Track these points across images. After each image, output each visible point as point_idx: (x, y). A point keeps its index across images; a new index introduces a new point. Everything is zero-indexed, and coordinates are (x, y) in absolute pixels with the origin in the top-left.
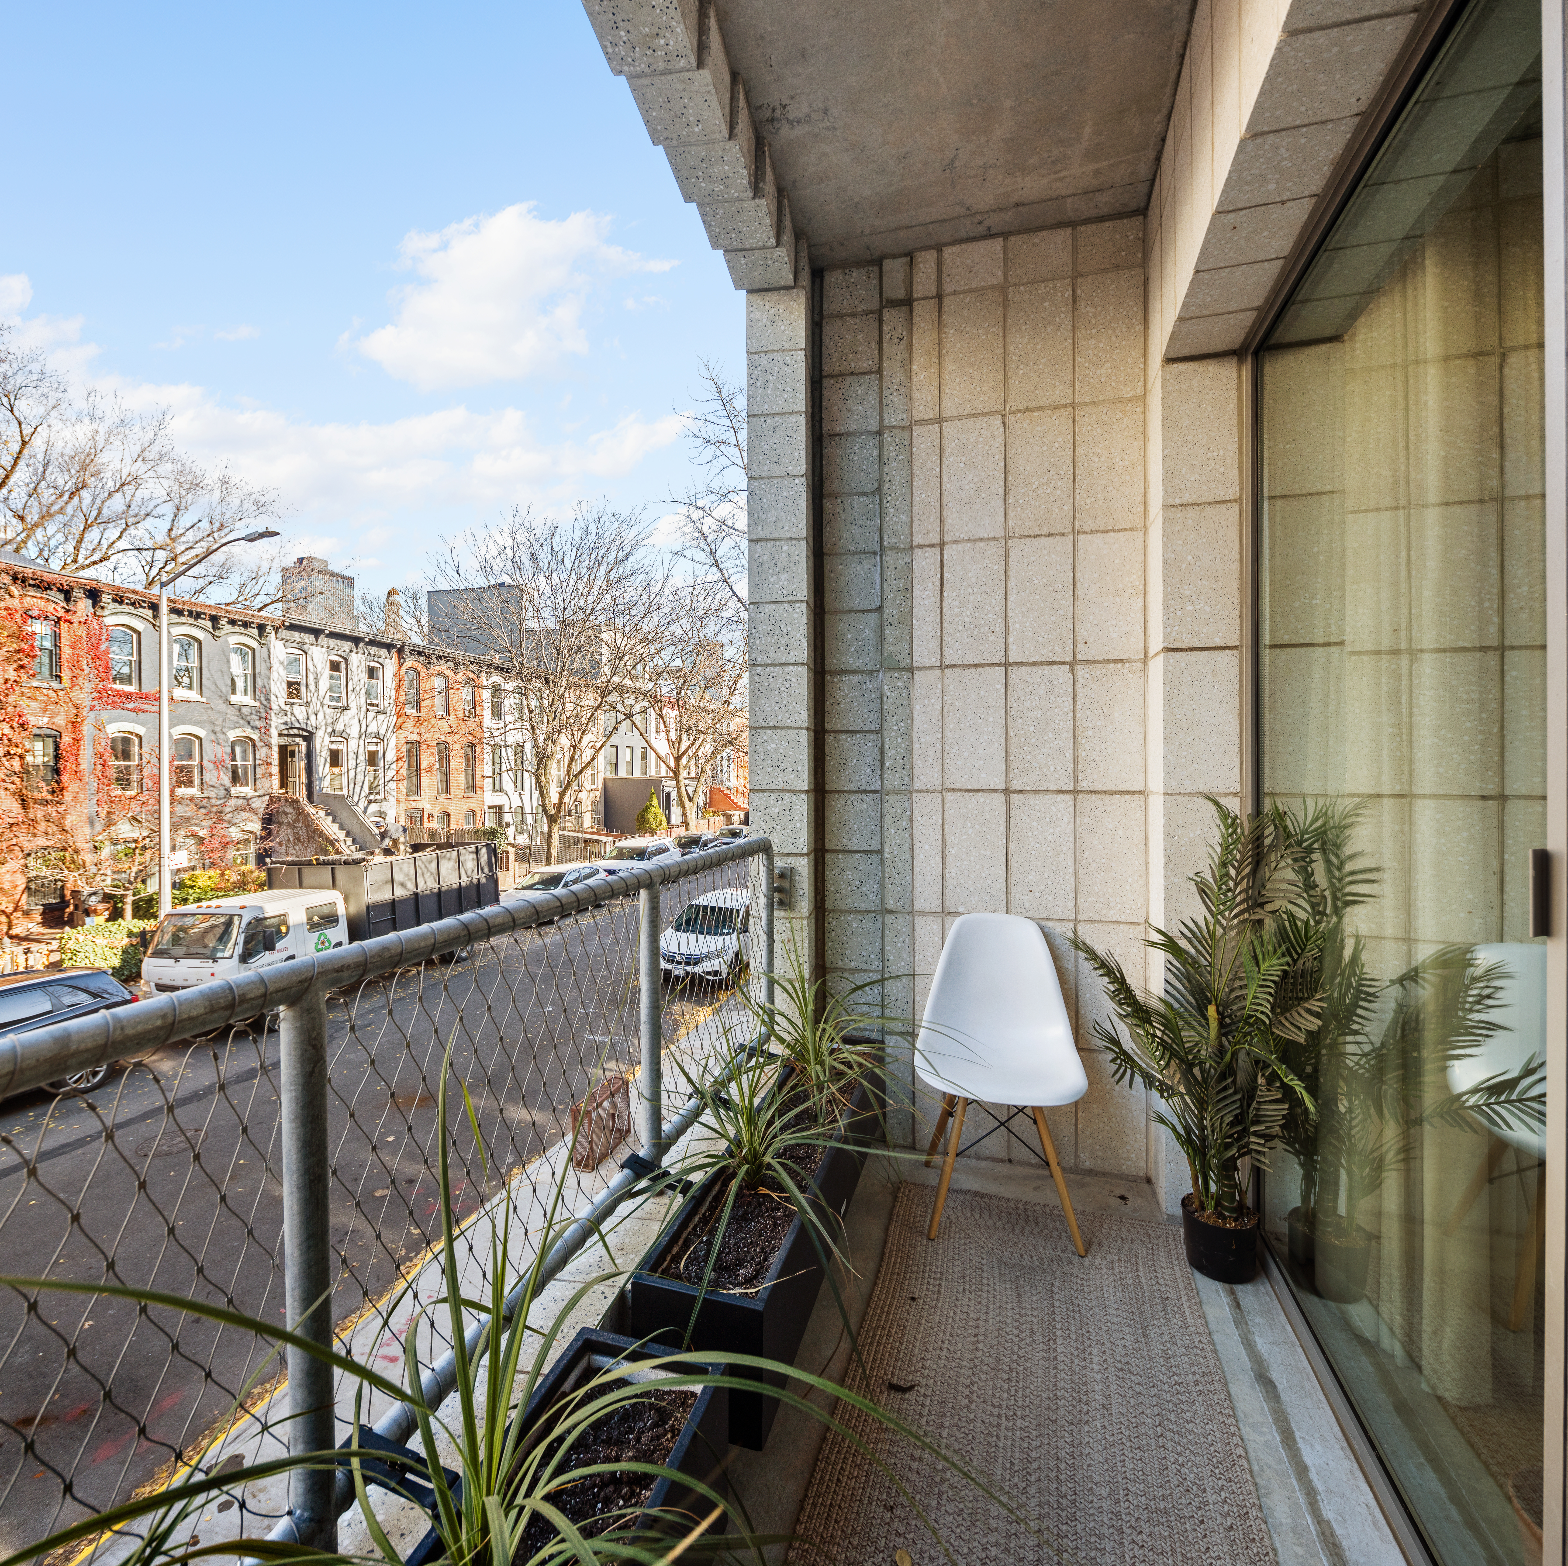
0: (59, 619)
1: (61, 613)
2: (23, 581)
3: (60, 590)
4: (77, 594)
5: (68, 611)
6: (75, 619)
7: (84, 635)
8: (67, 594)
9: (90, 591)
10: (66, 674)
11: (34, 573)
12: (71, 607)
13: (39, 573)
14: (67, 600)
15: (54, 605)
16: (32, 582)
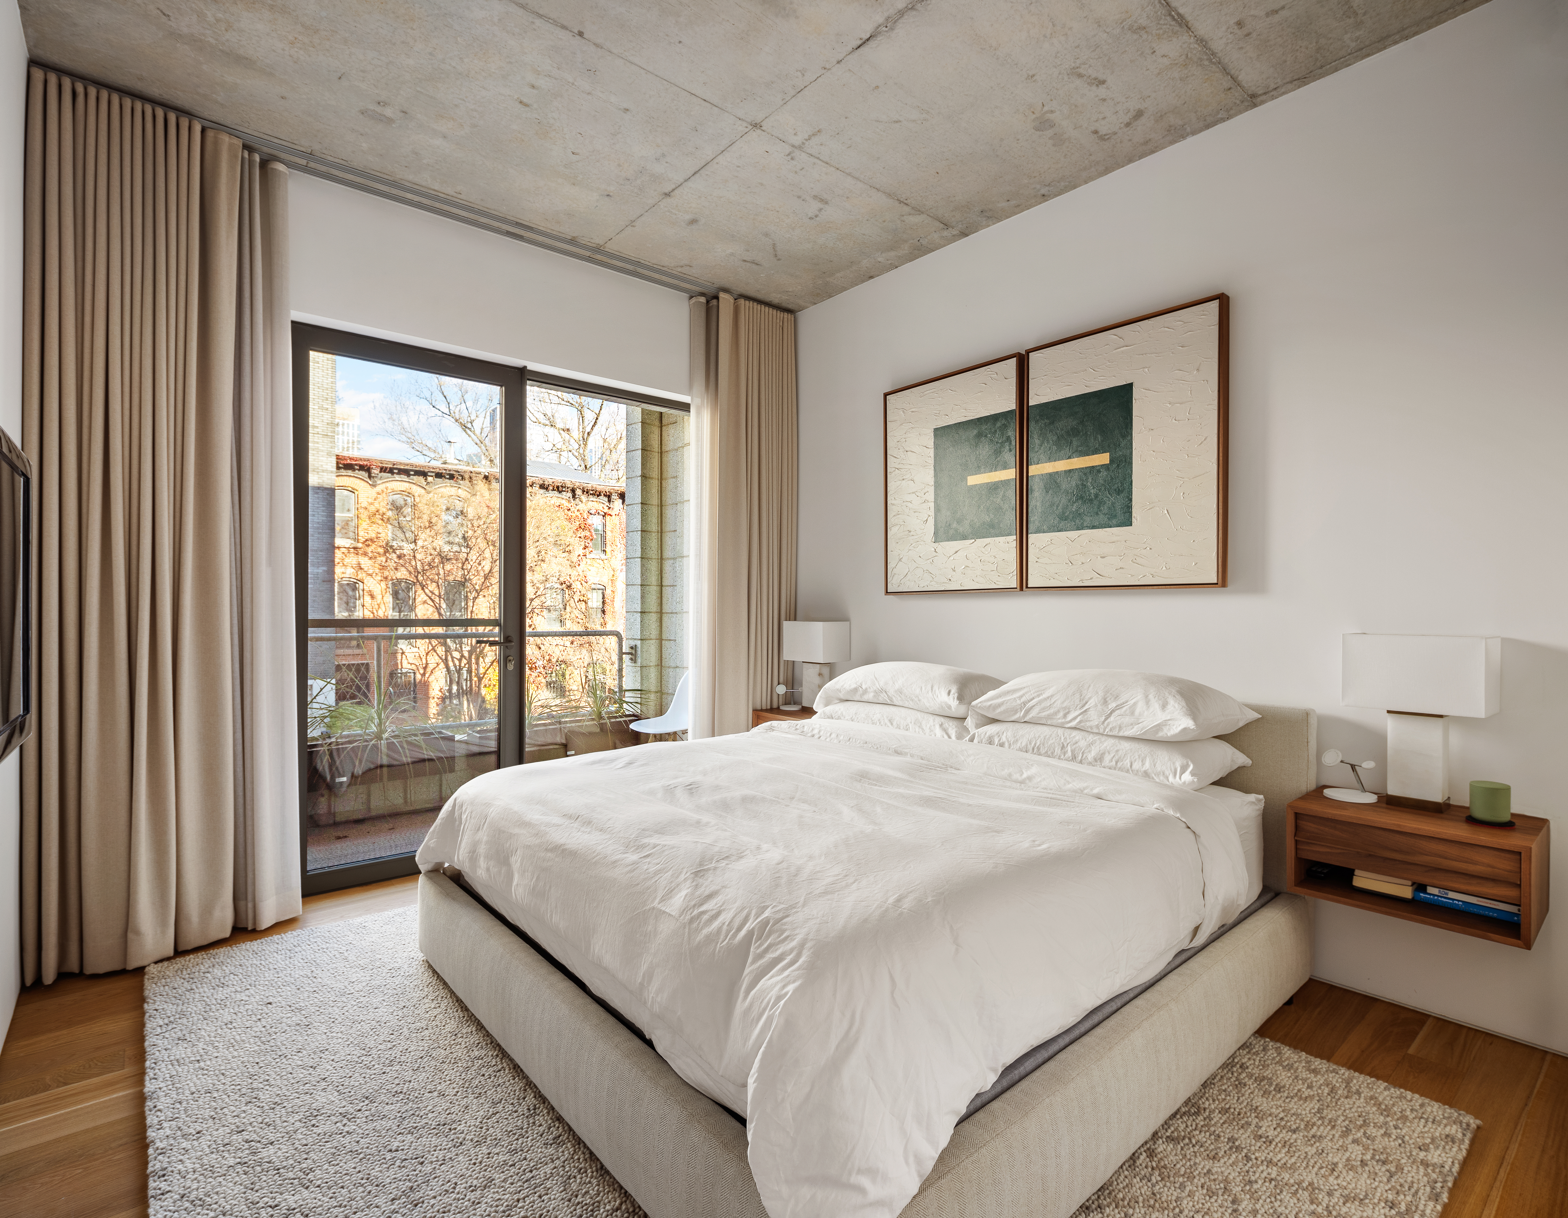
0: (605, 514)
1: (606, 510)
2: (587, 493)
3: (605, 495)
4: (614, 497)
5: (609, 508)
6: (613, 513)
7: (618, 523)
8: (609, 497)
9: (620, 494)
10: (608, 549)
11: (592, 487)
12: (611, 506)
13: (594, 486)
14: (609, 501)
15: (603, 505)
16: (592, 492)
